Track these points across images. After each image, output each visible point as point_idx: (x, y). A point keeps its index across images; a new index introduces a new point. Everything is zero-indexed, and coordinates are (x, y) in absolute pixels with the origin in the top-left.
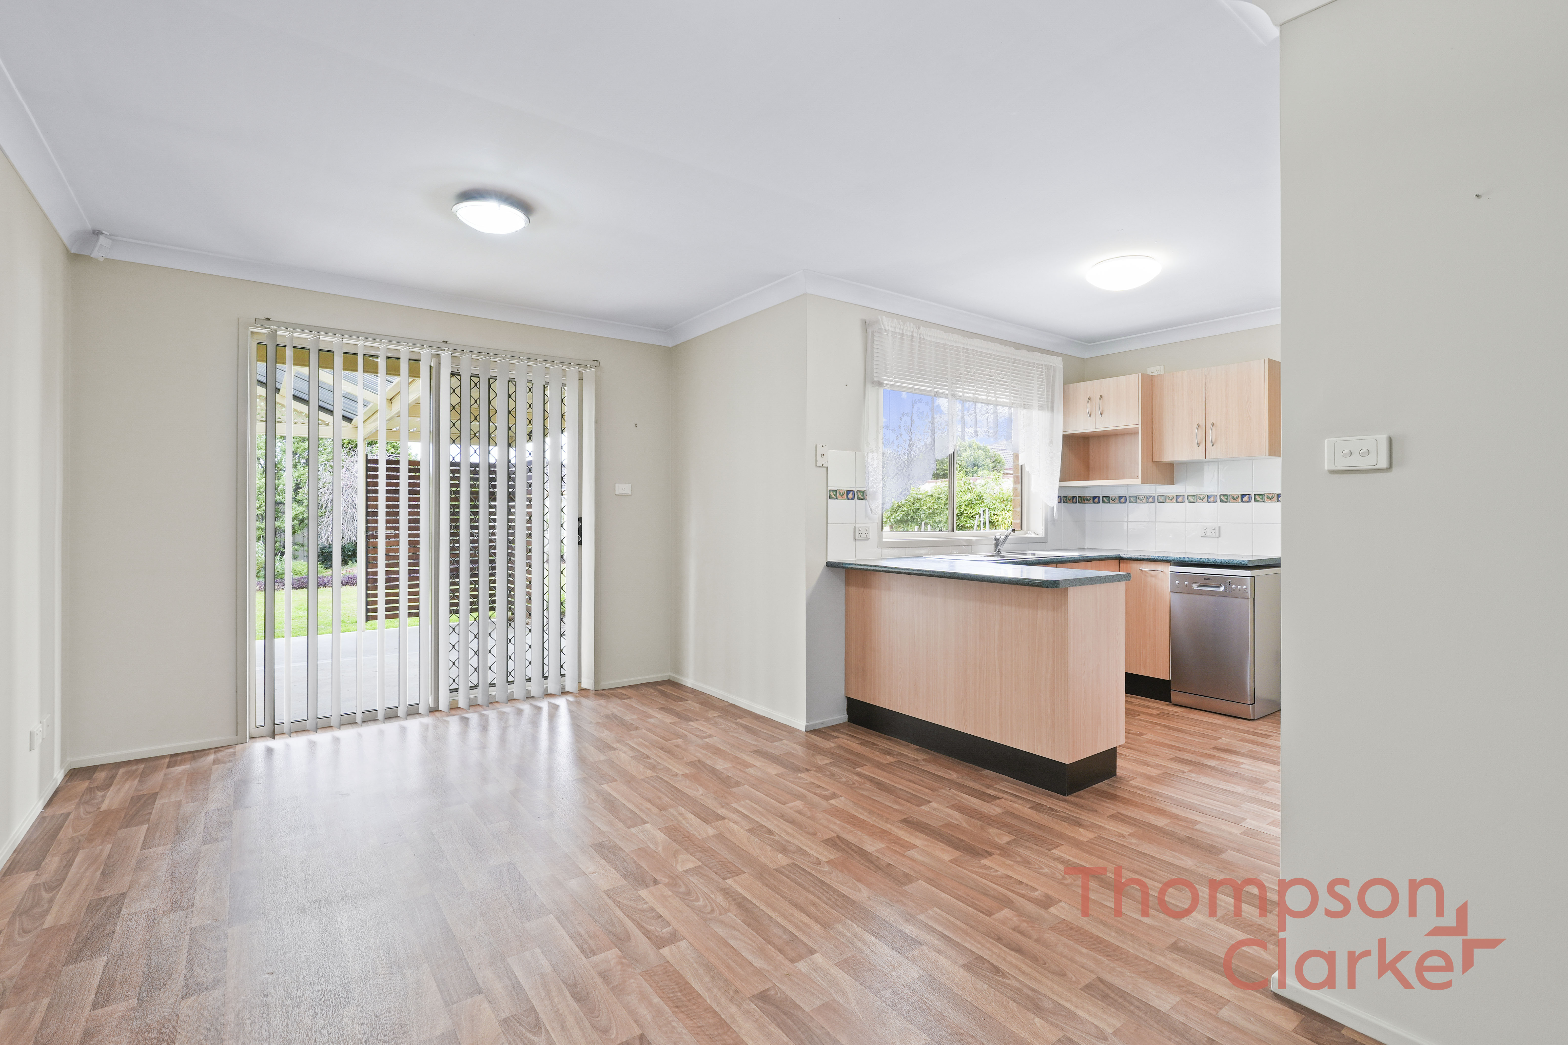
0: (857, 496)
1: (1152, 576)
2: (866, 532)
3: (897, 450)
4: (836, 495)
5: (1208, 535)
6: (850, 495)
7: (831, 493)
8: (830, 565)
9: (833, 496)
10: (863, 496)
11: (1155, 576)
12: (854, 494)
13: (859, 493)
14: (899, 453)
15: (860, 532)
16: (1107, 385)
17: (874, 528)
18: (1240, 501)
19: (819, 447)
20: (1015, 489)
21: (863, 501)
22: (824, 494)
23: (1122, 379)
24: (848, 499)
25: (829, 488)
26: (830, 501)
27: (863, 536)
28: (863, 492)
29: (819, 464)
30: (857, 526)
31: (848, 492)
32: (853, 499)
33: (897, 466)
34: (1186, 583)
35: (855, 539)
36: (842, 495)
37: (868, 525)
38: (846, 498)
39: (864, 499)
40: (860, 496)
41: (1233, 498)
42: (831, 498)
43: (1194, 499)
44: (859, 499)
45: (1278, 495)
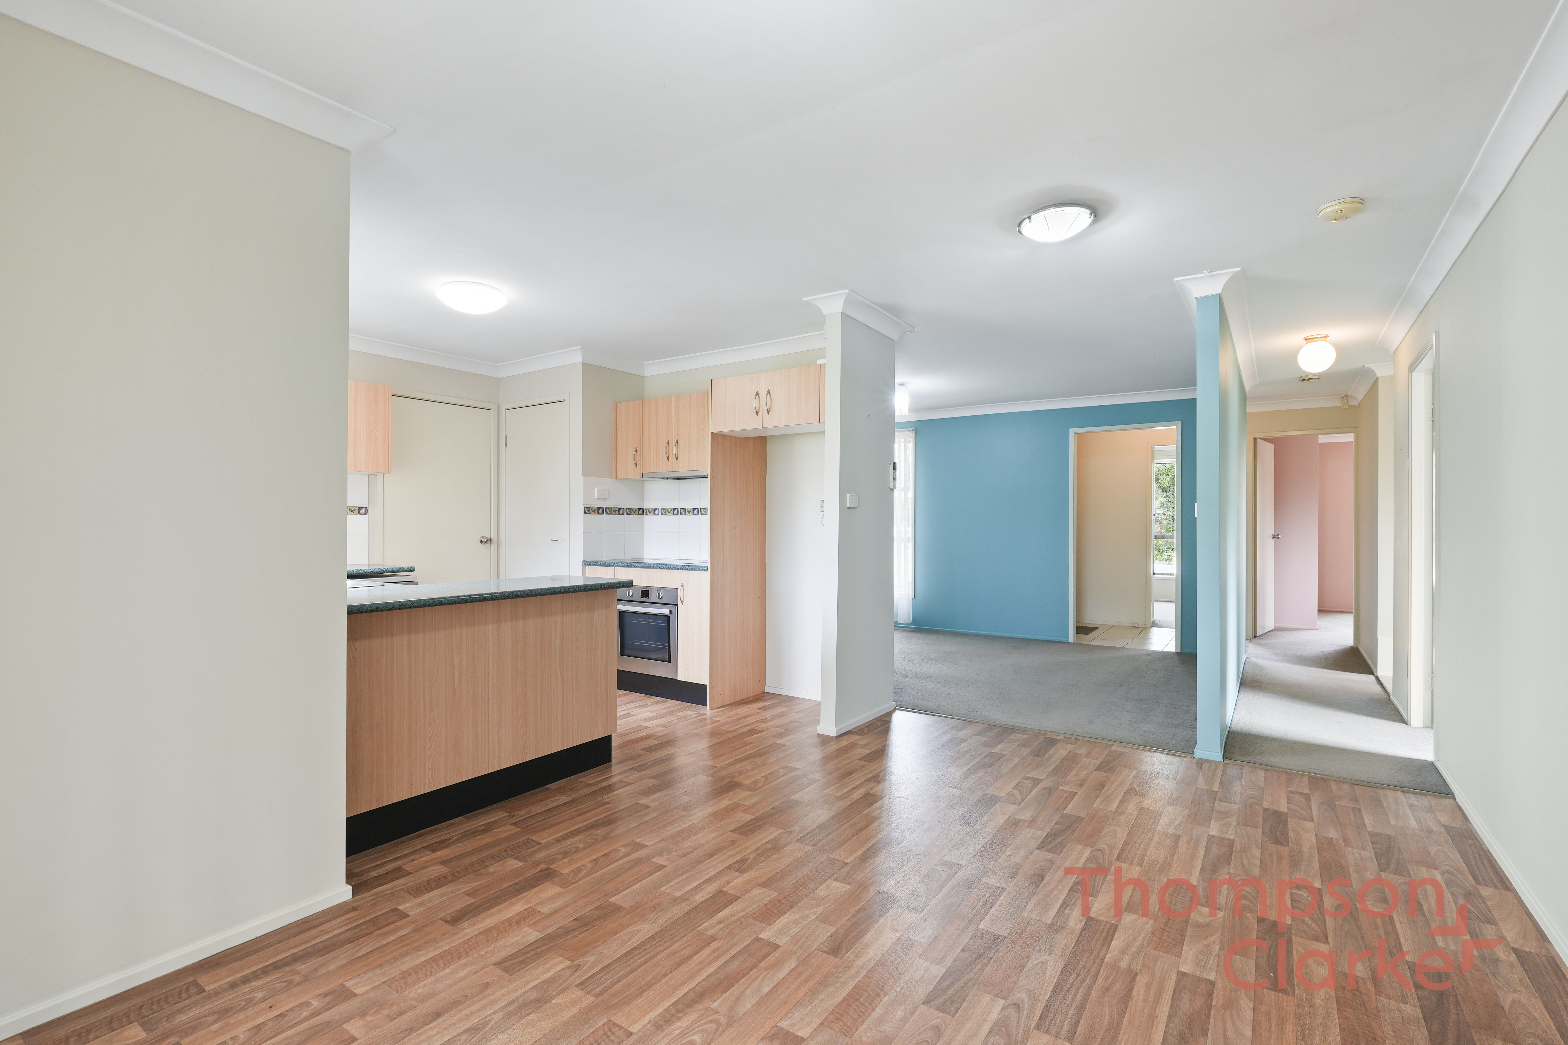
45: (360, 508)
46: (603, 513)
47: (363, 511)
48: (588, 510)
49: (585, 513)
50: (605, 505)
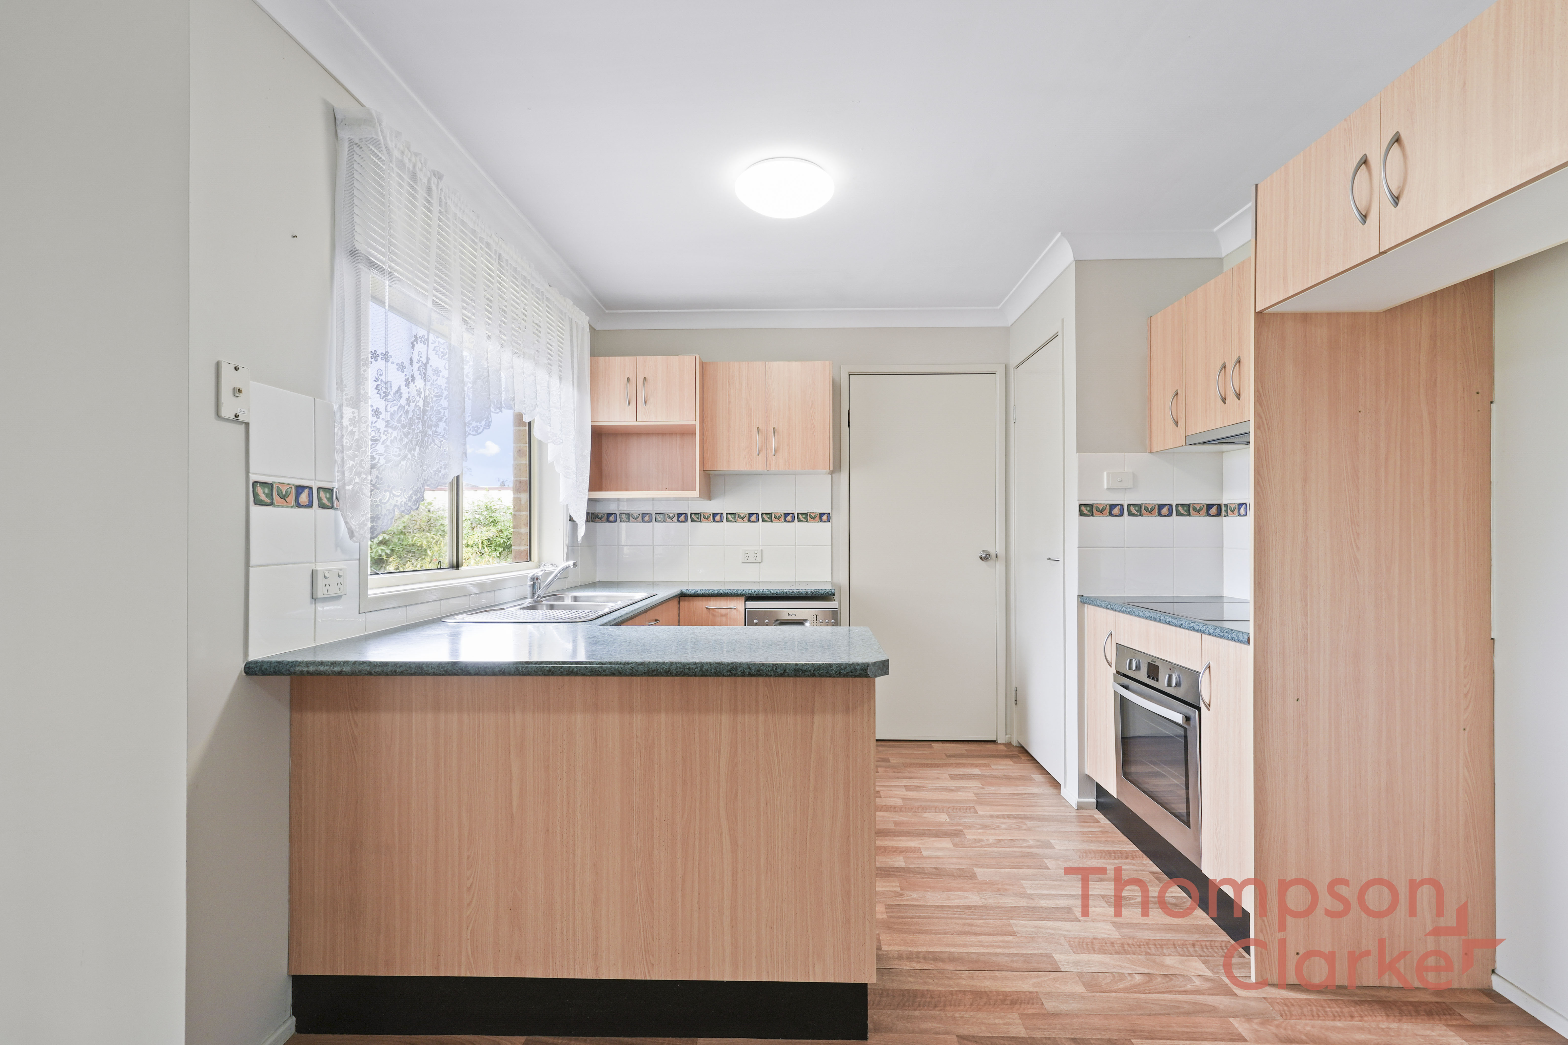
0: (319, 499)
1: (722, 615)
2: (340, 580)
3: (406, 407)
4: (270, 495)
5: (751, 559)
6: (304, 498)
7: (259, 490)
8: (253, 670)
9: (263, 497)
10: (331, 499)
11: (726, 615)
12: (311, 495)
13: (322, 495)
14: (410, 415)
15: (326, 581)
16: (654, 365)
17: (350, 569)
18: (783, 520)
19: (227, 371)
20: (517, 501)
21: (331, 511)
22: (239, 492)
23: (674, 359)
24: (298, 505)
25: (253, 478)
26: (255, 510)
27: (333, 591)
28: (330, 491)
29: (227, 412)
30: (320, 567)
31: (300, 489)
32: (310, 506)
33: (406, 440)
34: (766, 621)
35: (314, 598)
36: (284, 497)
37: (341, 565)
38: (293, 503)
39: (332, 507)
40: (325, 501)
41: (775, 517)
42: (258, 502)
43: (733, 517)
44: (322, 506)
45: (822, 515)
46: (1121, 514)
47: (825, 518)
48: (1087, 510)
49: (1082, 514)
50: (1126, 499)
